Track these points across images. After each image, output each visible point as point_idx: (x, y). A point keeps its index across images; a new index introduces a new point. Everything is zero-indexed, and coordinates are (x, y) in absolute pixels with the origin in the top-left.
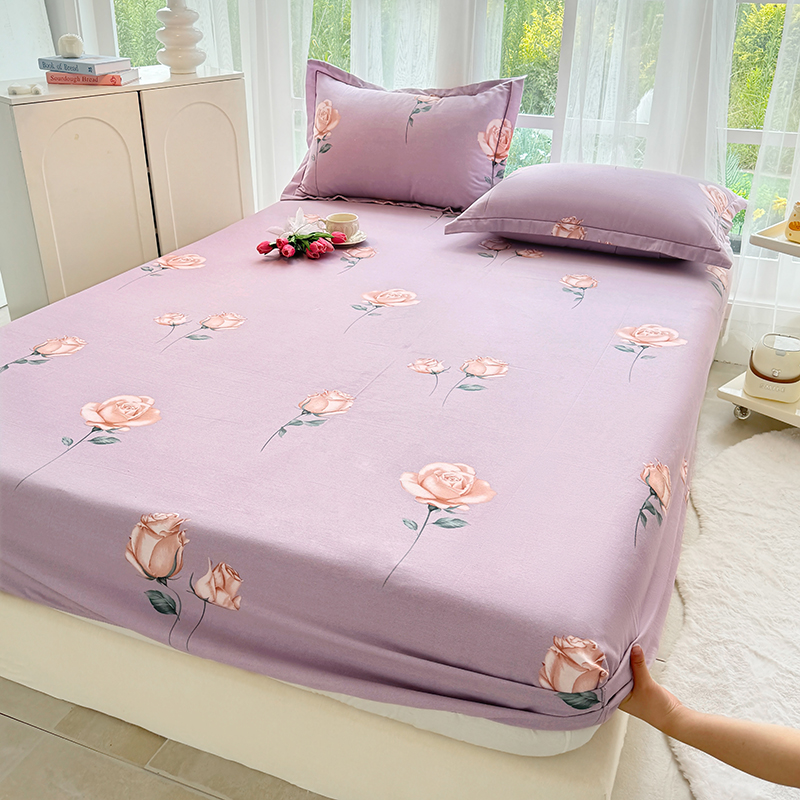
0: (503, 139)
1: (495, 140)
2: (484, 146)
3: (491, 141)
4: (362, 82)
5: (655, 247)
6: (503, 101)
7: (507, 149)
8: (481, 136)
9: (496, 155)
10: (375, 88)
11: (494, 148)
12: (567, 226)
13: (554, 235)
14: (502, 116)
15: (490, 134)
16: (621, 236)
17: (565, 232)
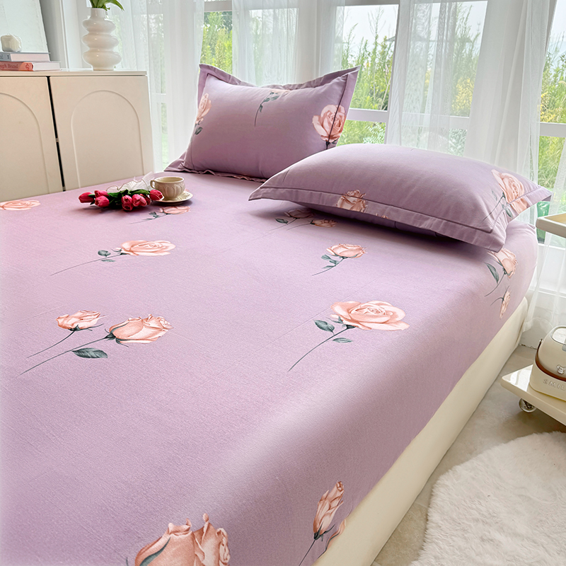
0: (337, 124)
1: (329, 123)
2: (318, 128)
3: (326, 124)
4: (240, 82)
5: (428, 224)
6: (338, 90)
7: (340, 132)
8: (315, 119)
9: (330, 137)
10: (247, 85)
11: (328, 130)
12: (351, 199)
13: (339, 206)
14: (337, 102)
15: (324, 118)
16: (397, 211)
17: (348, 204)
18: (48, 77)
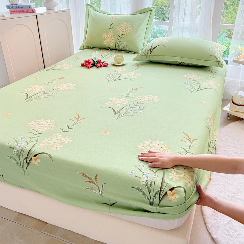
18: (36, 16)
